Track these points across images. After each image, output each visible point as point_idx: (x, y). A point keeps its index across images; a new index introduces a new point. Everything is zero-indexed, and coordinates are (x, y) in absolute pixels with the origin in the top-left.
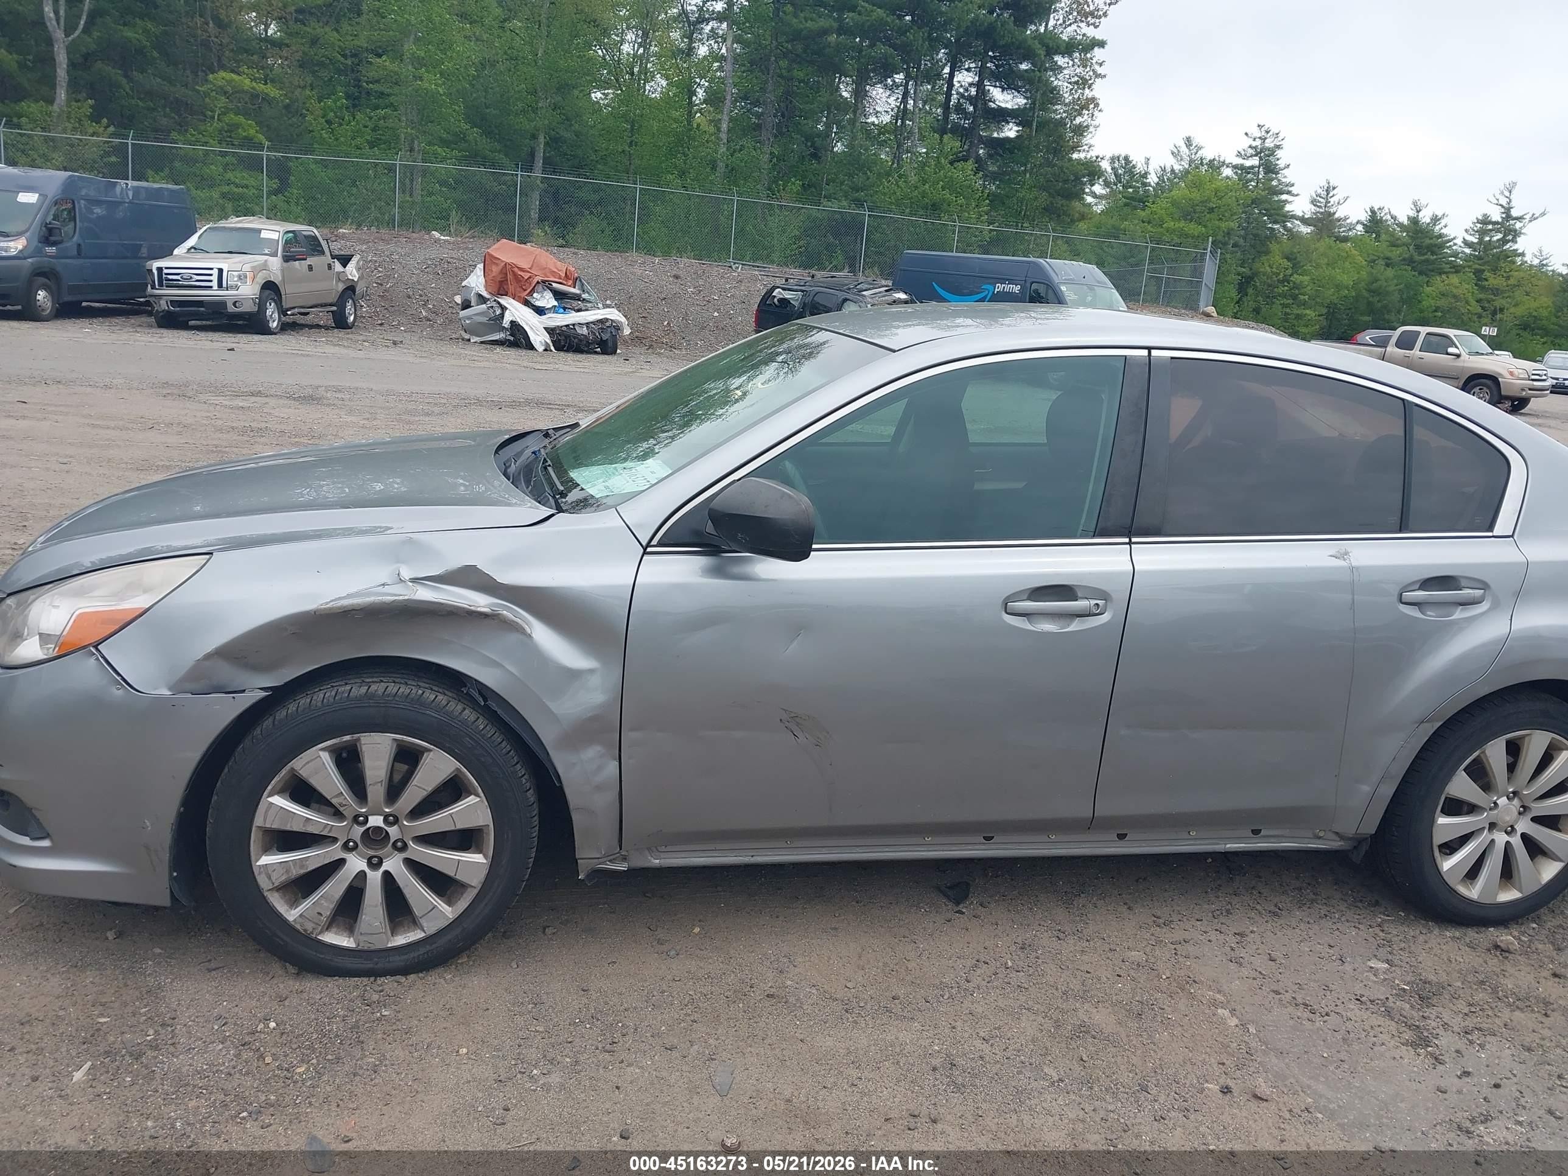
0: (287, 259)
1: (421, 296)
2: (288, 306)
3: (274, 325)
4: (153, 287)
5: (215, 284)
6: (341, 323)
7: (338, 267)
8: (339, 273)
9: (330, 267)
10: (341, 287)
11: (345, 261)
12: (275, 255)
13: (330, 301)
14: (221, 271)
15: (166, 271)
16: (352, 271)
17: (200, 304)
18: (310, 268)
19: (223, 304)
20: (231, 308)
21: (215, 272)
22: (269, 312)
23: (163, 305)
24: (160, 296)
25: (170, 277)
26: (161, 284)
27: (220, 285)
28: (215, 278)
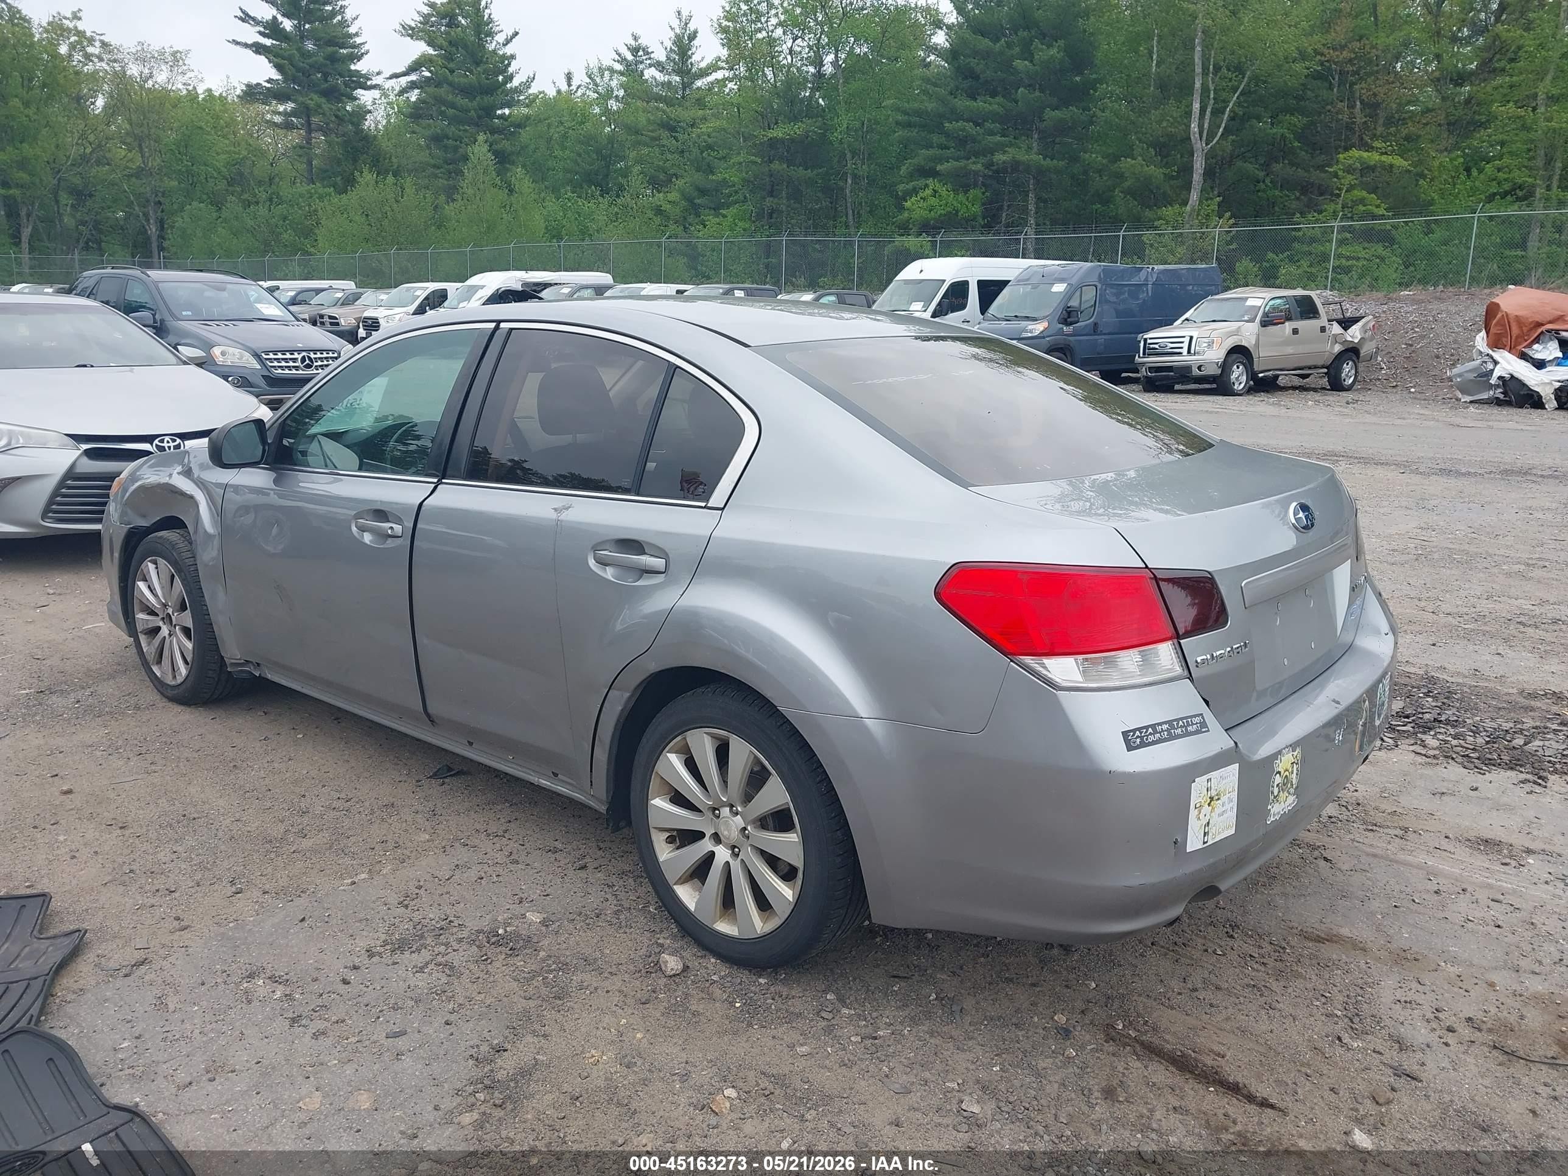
0: (1264, 324)
1: (1452, 355)
2: (1260, 369)
3: (1238, 387)
4: (1139, 357)
5: (1185, 351)
6: (1336, 385)
7: (1336, 329)
8: (1335, 336)
9: (1323, 329)
10: (1337, 348)
11: (1346, 323)
12: (1252, 320)
13: (1320, 363)
14: (1191, 338)
15: (1149, 341)
16: (1355, 333)
17: (1169, 369)
18: (1295, 331)
19: (1188, 368)
20: (1196, 372)
21: (1187, 340)
22: (1233, 377)
23: (1143, 372)
24: (1143, 364)
25: (1152, 346)
26: (1144, 353)
27: (1189, 352)
28: (1186, 346)
